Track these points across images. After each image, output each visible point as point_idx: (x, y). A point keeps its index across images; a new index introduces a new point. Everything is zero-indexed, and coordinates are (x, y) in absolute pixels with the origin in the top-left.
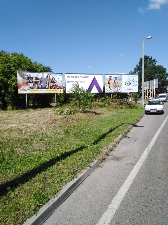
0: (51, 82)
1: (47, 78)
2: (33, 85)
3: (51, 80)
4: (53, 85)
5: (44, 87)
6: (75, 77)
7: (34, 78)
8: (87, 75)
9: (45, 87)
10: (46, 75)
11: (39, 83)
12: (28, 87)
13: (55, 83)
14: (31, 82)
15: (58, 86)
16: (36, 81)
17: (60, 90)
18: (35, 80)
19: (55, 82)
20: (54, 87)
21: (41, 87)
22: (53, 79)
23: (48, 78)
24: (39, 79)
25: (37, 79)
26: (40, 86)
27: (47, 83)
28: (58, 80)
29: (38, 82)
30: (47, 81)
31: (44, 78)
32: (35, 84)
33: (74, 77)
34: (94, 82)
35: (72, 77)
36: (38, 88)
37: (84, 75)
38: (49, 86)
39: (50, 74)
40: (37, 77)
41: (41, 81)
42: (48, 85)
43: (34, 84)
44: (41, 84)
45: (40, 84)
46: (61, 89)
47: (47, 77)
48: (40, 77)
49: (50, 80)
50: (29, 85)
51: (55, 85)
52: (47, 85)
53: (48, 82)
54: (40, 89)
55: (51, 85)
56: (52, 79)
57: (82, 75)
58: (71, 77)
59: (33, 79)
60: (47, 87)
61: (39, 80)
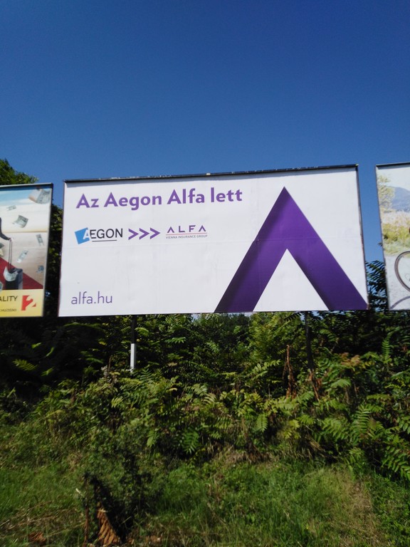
6: (135, 203)
8: (222, 186)
17: (20, 292)
33: (123, 202)
34: (281, 226)
35: (111, 200)
37: (202, 186)
46: (31, 284)
57: (188, 185)
58: (101, 203)
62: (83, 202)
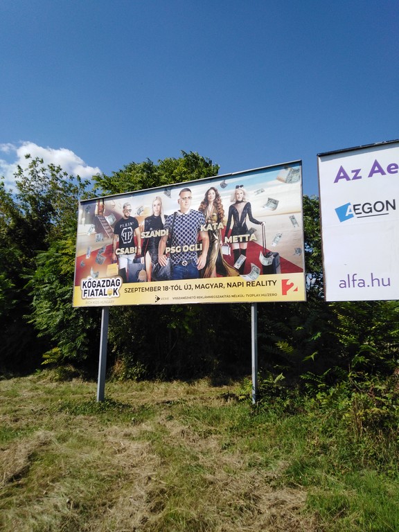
0: (227, 232)
1: (202, 210)
2: (132, 258)
3: (226, 218)
4: (236, 247)
5: (185, 263)
7: (142, 224)
9: (192, 264)
10: (198, 193)
11: (163, 244)
12: (113, 269)
13: (252, 231)
14: (129, 246)
15: (267, 254)
16: (148, 235)
17: (279, 277)
18: (147, 229)
19: (250, 225)
20: (242, 259)
21: (172, 266)
22: (240, 208)
23: (211, 207)
24: (164, 221)
25: (154, 223)
26: (165, 261)
27: (200, 241)
28: (268, 210)
29: (159, 238)
30: (202, 228)
31: (187, 212)
32: (143, 254)
35: (376, 168)
36: (157, 275)
38: (215, 257)
39: (223, 186)
40: (156, 215)
41: (171, 233)
42: (205, 254)
43: (140, 251)
44: (173, 250)
45: (168, 250)
46: (289, 268)
47: (206, 202)
48: (170, 213)
49: (219, 220)
50: (117, 261)
51: (252, 244)
52: (200, 253)
53: (211, 233)
54: (165, 278)
55: (226, 251)
56: (233, 210)
59: (136, 225)
60: (201, 262)
61: (162, 227)
62: (342, 175)
